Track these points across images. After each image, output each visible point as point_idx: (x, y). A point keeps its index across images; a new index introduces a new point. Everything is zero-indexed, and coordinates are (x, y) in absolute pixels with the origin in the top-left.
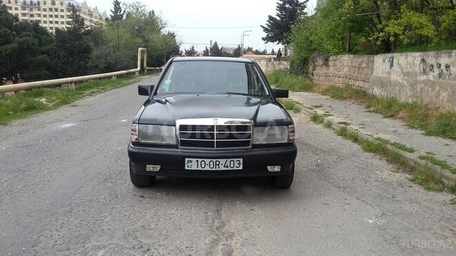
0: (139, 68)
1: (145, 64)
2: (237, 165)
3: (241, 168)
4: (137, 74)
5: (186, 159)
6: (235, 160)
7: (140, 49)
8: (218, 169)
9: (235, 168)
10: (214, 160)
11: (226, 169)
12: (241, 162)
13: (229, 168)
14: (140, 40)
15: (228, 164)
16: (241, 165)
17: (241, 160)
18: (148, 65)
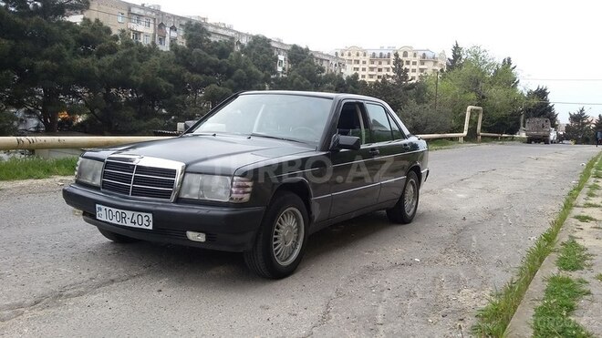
0: (465, 133)
1: (479, 128)
2: (146, 222)
3: (150, 227)
4: (461, 140)
5: (97, 206)
6: (144, 214)
7: (469, 108)
8: (124, 224)
9: (143, 227)
10: (120, 211)
11: (132, 225)
12: (151, 219)
13: (137, 226)
14: (472, 96)
15: (135, 218)
16: (151, 223)
17: (150, 215)
18: (483, 129)
